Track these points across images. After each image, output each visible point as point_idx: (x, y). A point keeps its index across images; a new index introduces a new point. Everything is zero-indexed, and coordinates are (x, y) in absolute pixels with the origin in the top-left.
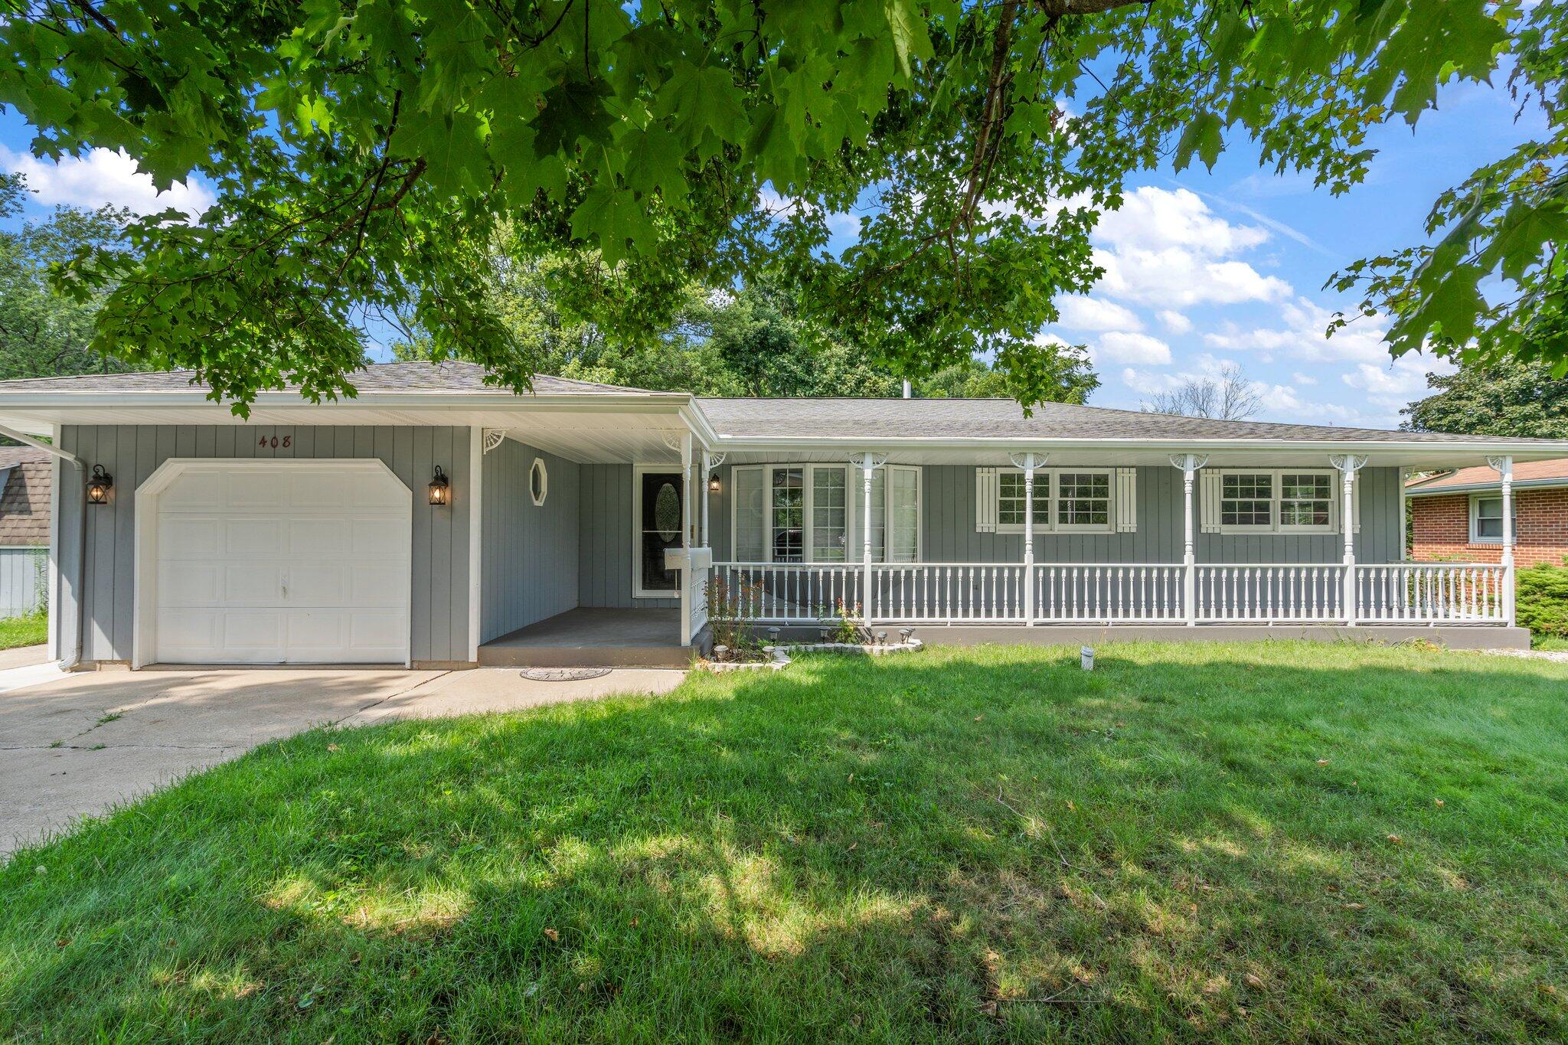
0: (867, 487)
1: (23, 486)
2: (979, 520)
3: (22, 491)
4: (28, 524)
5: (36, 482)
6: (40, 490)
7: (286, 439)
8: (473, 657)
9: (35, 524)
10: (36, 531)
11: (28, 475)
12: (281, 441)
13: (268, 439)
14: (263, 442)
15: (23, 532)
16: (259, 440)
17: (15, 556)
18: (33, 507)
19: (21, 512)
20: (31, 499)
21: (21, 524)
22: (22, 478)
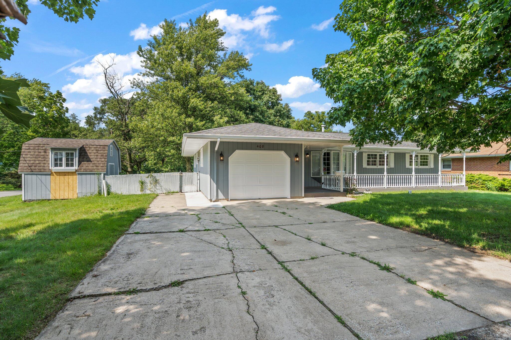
0: (355, 157)
1: (86, 153)
2: (363, 165)
3: (86, 154)
4: (91, 165)
5: (90, 151)
6: (93, 154)
7: (263, 146)
8: (303, 196)
9: (94, 165)
10: (95, 167)
11: (87, 149)
12: (262, 146)
13: (259, 146)
14: (258, 146)
15: (90, 168)
16: (257, 146)
17: (83, 176)
18: (92, 160)
19: (88, 161)
20: (90, 157)
21: (88, 165)
22: (85, 150)
